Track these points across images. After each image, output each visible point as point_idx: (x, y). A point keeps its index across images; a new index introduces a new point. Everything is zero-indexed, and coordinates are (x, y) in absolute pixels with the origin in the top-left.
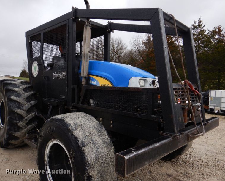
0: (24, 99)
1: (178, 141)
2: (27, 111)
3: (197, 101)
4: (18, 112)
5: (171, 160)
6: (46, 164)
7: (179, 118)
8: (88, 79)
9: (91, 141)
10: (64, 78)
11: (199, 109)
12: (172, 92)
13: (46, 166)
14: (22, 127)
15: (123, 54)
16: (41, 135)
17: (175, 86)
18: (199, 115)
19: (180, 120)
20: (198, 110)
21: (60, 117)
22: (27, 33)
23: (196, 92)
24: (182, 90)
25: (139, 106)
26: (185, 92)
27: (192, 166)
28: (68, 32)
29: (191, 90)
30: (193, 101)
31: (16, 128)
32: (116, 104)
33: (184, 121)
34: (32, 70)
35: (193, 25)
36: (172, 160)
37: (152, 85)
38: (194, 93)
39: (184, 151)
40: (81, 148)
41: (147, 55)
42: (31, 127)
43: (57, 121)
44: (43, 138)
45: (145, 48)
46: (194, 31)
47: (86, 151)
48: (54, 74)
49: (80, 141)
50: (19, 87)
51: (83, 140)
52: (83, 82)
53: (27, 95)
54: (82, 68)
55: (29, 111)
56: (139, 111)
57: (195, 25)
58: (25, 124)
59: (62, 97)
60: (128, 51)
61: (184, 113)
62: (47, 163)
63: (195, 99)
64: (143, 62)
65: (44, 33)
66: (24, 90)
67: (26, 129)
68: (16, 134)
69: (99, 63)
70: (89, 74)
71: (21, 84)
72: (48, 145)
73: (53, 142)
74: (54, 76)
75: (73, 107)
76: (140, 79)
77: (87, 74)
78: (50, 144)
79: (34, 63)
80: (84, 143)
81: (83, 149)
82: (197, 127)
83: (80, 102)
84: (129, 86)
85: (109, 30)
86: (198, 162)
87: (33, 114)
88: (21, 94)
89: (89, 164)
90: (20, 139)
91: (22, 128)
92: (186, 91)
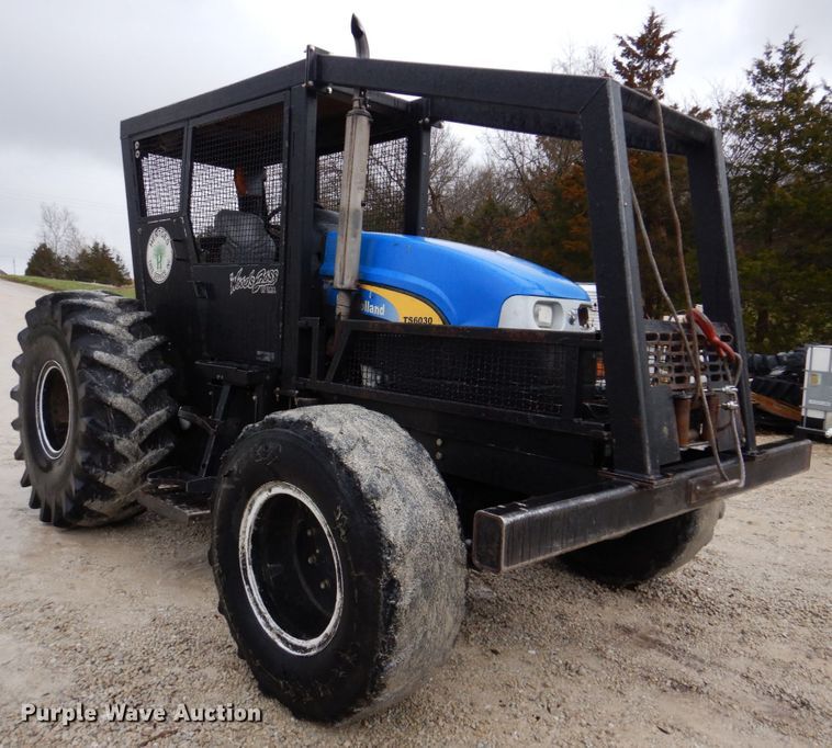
0: (133, 360)
1: (656, 497)
2: (144, 401)
3: (726, 378)
4: (117, 406)
5: (637, 585)
6: (244, 560)
7: (661, 428)
8: (357, 296)
9: (394, 486)
10: (272, 291)
11: (732, 404)
12: (640, 344)
13: (244, 564)
14: (129, 456)
15: (452, 185)
16: (230, 472)
17: (650, 326)
18: (730, 424)
19: (663, 434)
20: (726, 408)
21: (294, 414)
22: (125, 125)
23: (725, 350)
24: (674, 343)
25: (535, 391)
26: (686, 349)
27: (709, 608)
28: (290, 134)
29: (709, 343)
30: (714, 378)
31: (109, 456)
32: (456, 383)
33: (677, 440)
34: (148, 260)
35: (760, 65)
36: (641, 587)
37: (577, 322)
38: (719, 352)
39: (683, 555)
40: (368, 501)
41: (554, 192)
42: (155, 457)
43: (287, 428)
44: (236, 479)
45: (545, 161)
46: (760, 91)
47: (383, 512)
48: (235, 275)
49: (364, 485)
50: (114, 318)
51: (372, 480)
52: (342, 306)
53: (142, 347)
54: (338, 260)
55: (148, 404)
56: (534, 405)
57: (766, 63)
58: (136, 446)
59: (262, 356)
60: (476, 173)
61: (678, 413)
62: (248, 556)
63: (720, 372)
64: (536, 219)
65: (194, 128)
66: (130, 329)
67: (139, 464)
68: (108, 478)
69: (396, 245)
70: (363, 280)
71: (119, 310)
72: (254, 501)
73: (270, 491)
74: (234, 284)
75: (305, 392)
76: (539, 303)
77: (356, 281)
78: (260, 498)
79: (153, 234)
80: (376, 490)
81: (374, 505)
82: (721, 465)
83: (331, 374)
84: (500, 326)
85: (427, 119)
86: (732, 596)
87: (161, 414)
88: (124, 342)
89: (391, 546)
90: (119, 496)
91: (126, 460)
92: (688, 344)
